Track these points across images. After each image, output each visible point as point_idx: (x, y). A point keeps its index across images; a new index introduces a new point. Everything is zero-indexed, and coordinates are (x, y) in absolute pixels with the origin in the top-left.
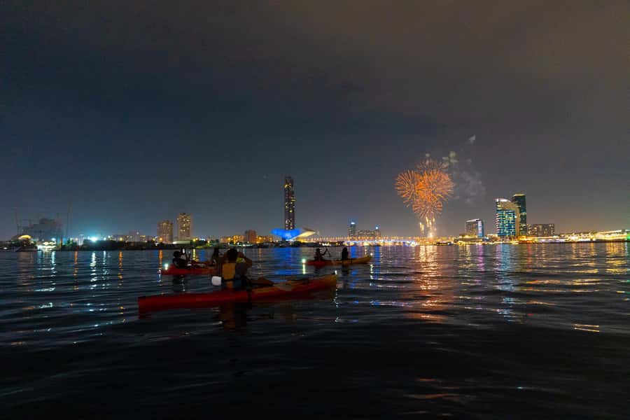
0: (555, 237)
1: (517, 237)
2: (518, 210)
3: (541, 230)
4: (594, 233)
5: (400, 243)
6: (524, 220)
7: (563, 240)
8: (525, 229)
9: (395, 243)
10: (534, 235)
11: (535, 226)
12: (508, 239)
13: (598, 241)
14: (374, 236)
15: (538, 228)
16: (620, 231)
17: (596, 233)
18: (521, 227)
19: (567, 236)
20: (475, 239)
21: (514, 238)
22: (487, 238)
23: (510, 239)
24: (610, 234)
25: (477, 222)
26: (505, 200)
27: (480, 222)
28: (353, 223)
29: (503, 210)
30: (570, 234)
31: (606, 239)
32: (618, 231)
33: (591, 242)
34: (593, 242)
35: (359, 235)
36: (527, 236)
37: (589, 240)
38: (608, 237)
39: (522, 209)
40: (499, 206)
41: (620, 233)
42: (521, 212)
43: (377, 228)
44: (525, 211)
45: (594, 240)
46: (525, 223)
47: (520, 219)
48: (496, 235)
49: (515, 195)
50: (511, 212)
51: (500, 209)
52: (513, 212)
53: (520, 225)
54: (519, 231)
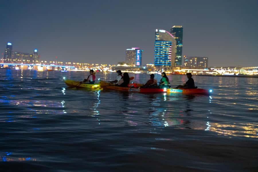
0: (205, 70)
1: (172, 68)
2: (175, 42)
4: (238, 68)
5: (58, 68)
6: (179, 51)
7: (211, 73)
9: (53, 67)
10: (188, 67)
11: (191, 58)
13: (241, 76)
14: (31, 59)
15: (194, 61)
17: (241, 68)
18: (177, 58)
19: (215, 70)
20: (133, 68)
21: (169, 69)
22: (144, 68)
23: (166, 69)
24: (251, 70)
25: (135, 51)
26: (164, 31)
27: (138, 52)
28: (9, 44)
29: (161, 40)
30: (219, 68)
31: (248, 74)
33: (235, 76)
34: (237, 76)
35: (16, 57)
36: (181, 68)
37: (233, 74)
38: (250, 73)
39: (179, 41)
40: (158, 36)
42: (177, 44)
43: (36, 51)
44: (181, 43)
45: (237, 74)
46: (181, 55)
47: (176, 51)
48: (153, 65)
49: (174, 26)
50: (168, 43)
51: (159, 39)
52: (170, 43)
53: (176, 56)
54: (174, 62)
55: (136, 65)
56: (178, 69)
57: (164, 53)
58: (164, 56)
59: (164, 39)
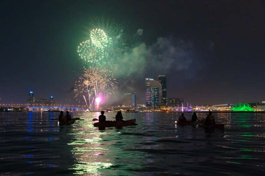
1: (159, 108)
2: (161, 87)
3: (174, 102)
6: (164, 94)
8: (165, 101)
9: (67, 109)
10: (170, 106)
11: (170, 99)
12: (153, 109)
14: (49, 103)
15: (172, 101)
16: (227, 105)
17: (211, 106)
18: (162, 100)
21: (157, 108)
23: (155, 108)
25: (131, 95)
26: (153, 80)
28: (31, 92)
29: (151, 86)
32: (225, 105)
35: (37, 102)
36: (166, 107)
40: (148, 83)
41: (226, 106)
42: (163, 89)
44: (165, 88)
46: (165, 97)
47: (161, 94)
49: (160, 76)
50: (156, 89)
51: (149, 85)
52: (158, 88)
53: (162, 98)
54: (161, 103)
55: (132, 106)
56: (164, 108)
57: (153, 96)
58: (153, 98)
59: (153, 86)
